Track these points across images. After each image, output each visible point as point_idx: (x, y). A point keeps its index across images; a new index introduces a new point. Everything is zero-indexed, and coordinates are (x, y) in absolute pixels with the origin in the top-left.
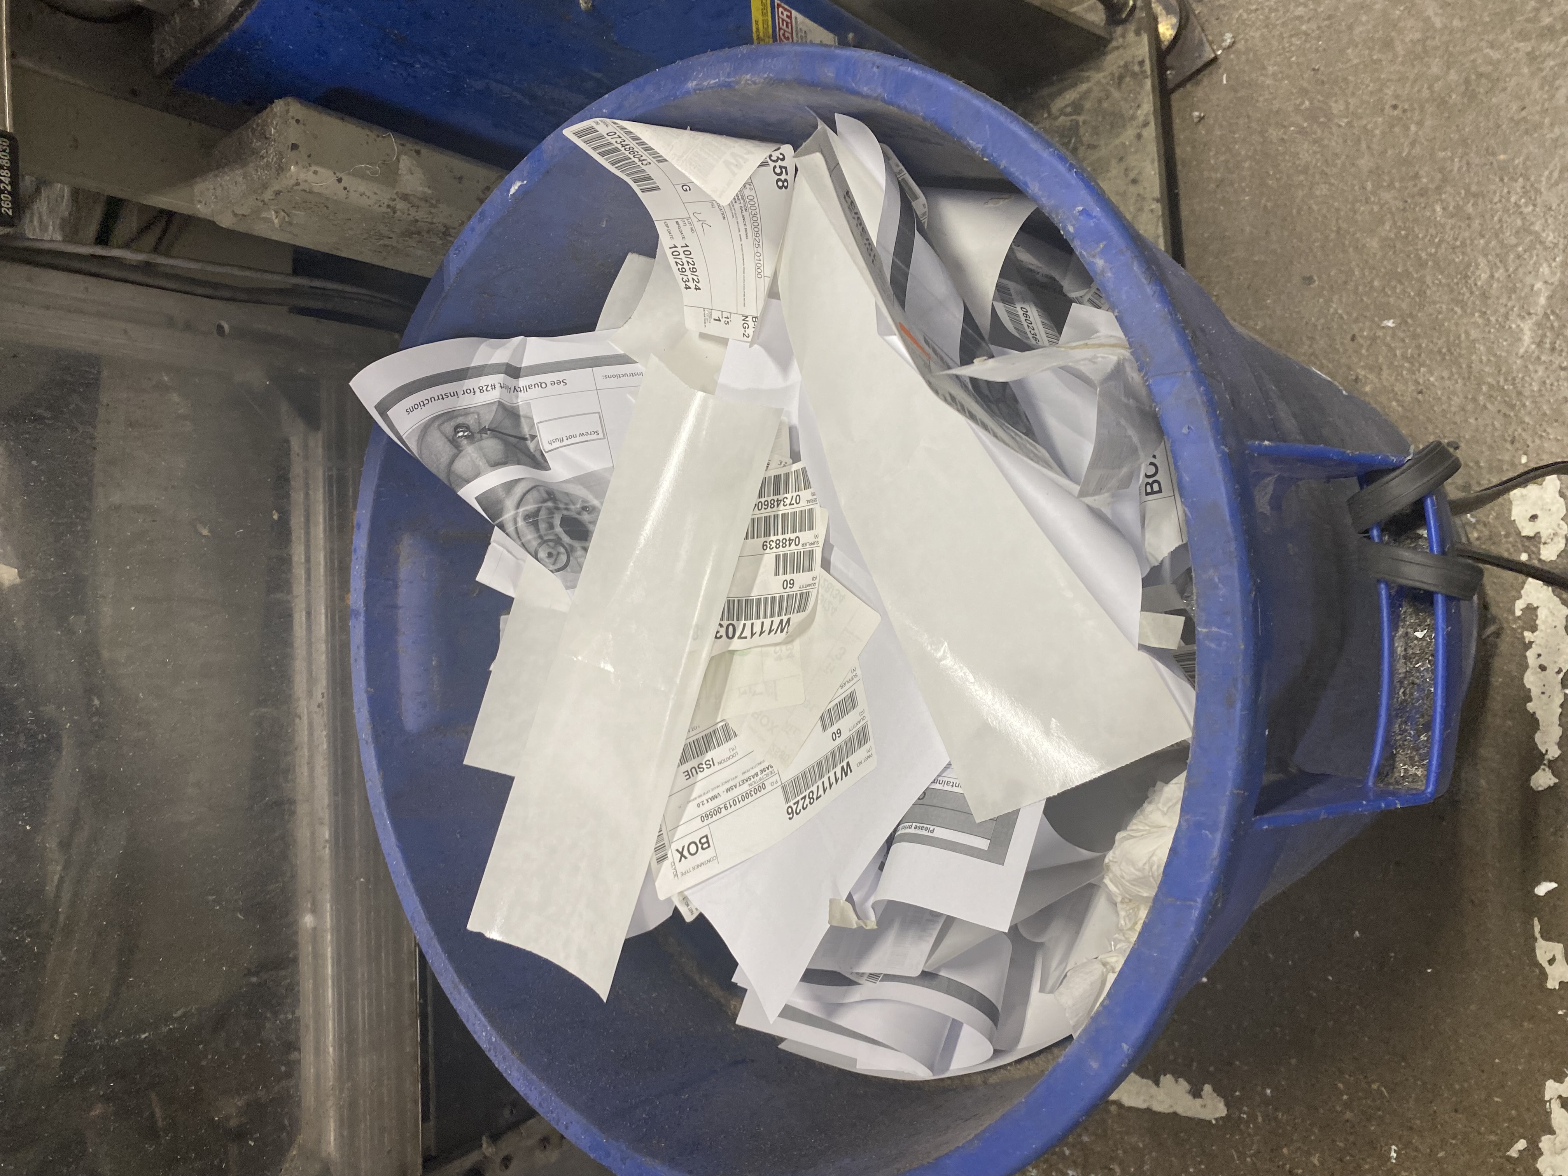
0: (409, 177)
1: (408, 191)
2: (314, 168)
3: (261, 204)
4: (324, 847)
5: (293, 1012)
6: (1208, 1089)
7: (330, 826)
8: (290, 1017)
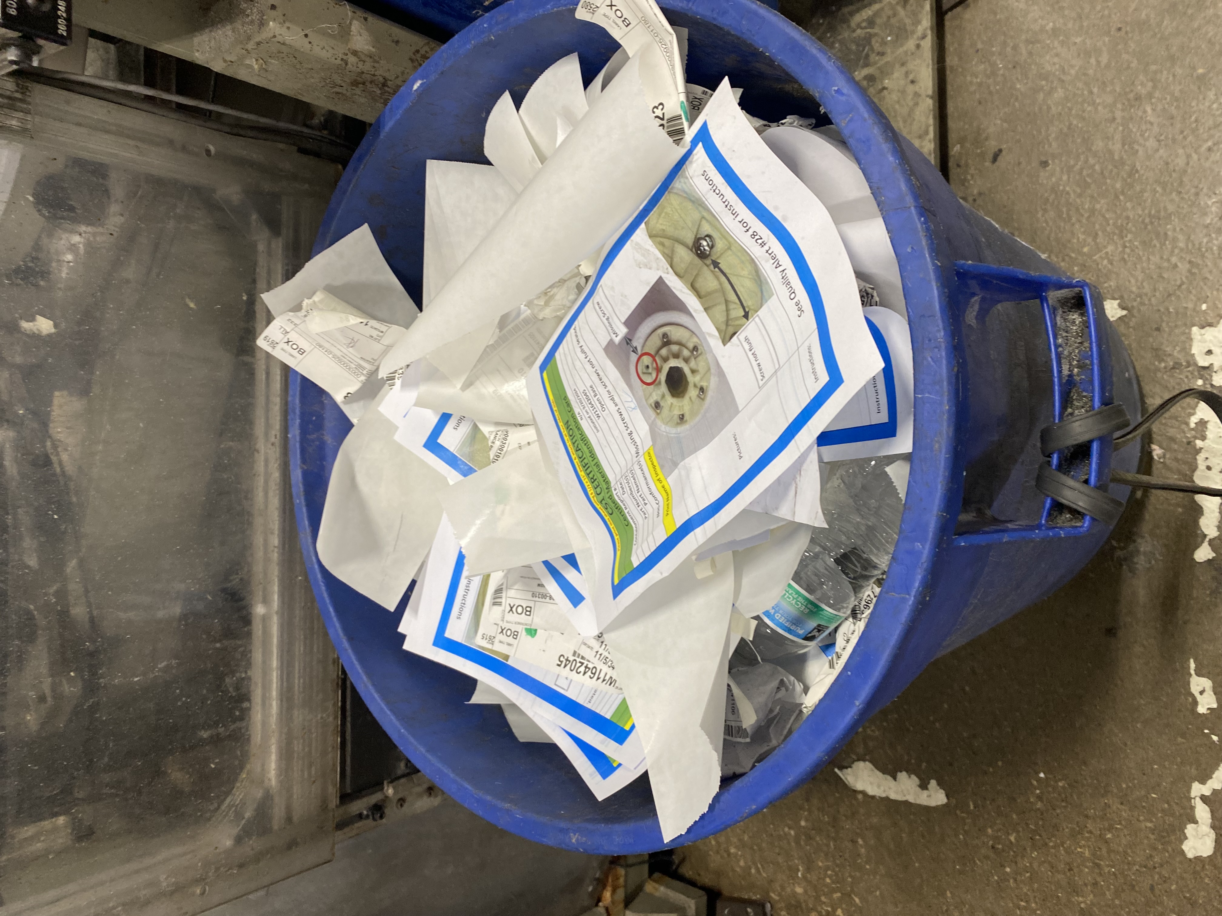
0: (358, 38)
1: (357, 48)
2: (287, 25)
3: (245, 53)
4: (273, 551)
5: (246, 672)
6: (933, 783)
7: (278, 535)
8: (243, 675)
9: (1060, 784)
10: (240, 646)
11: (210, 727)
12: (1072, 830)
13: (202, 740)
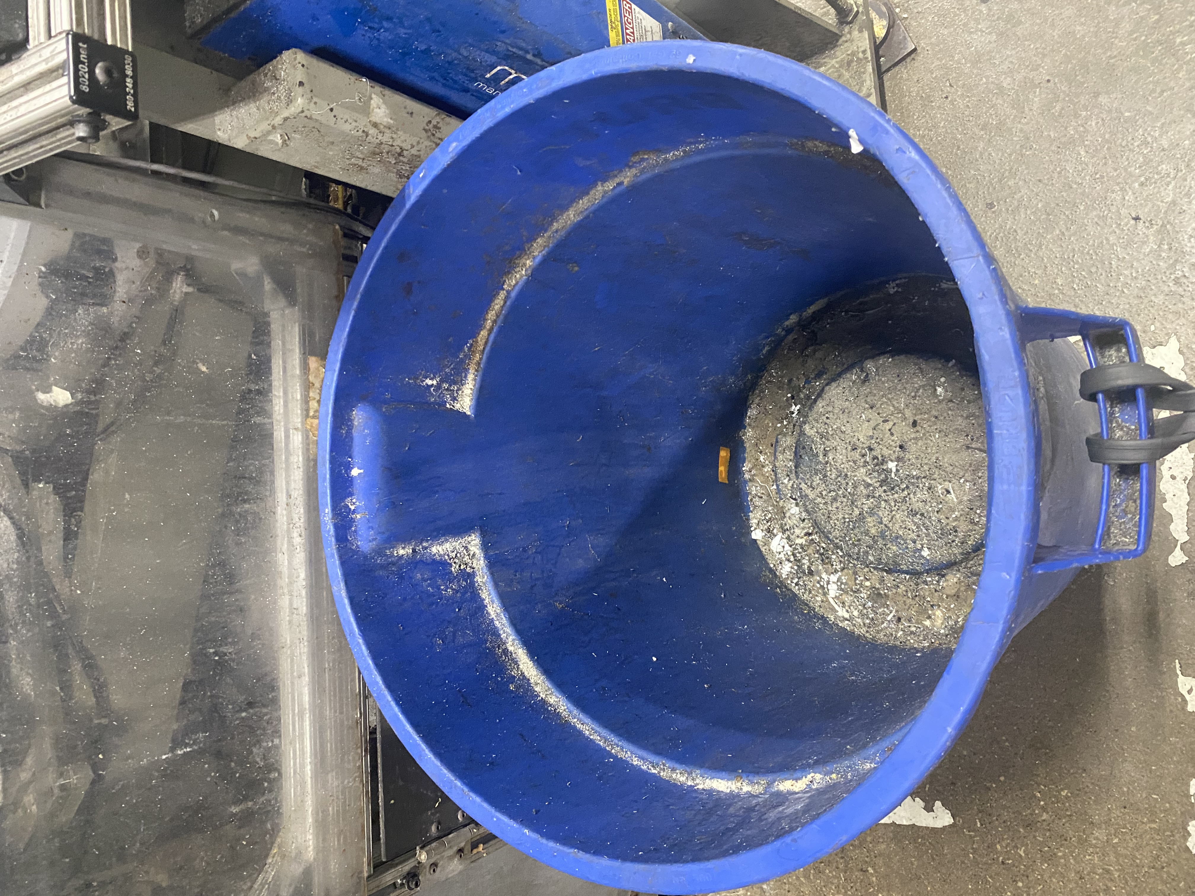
0: (378, 110)
1: (378, 121)
2: (315, 99)
3: (270, 128)
6: (938, 804)
9: (1064, 793)
11: (239, 801)
12: (1080, 838)
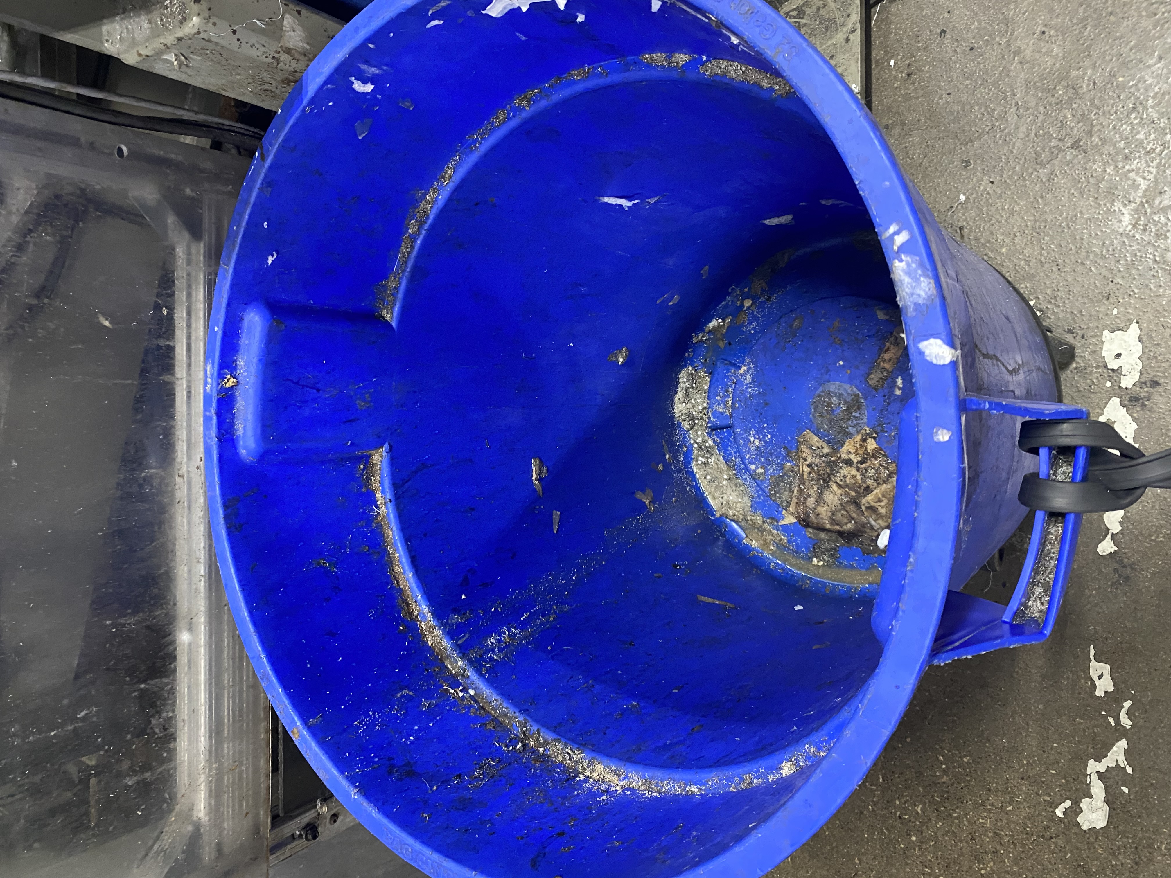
0: (291, 33)
1: (290, 45)
2: (214, 19)
3: (163, 46)
4: (200, 581)
5: (173, 711)
7: (205, 564)
8: (171, 715)
9: (965, 760)
10: (167, 684)
11: (135, 772)
12: (975, 803)
13: (127, 787)
